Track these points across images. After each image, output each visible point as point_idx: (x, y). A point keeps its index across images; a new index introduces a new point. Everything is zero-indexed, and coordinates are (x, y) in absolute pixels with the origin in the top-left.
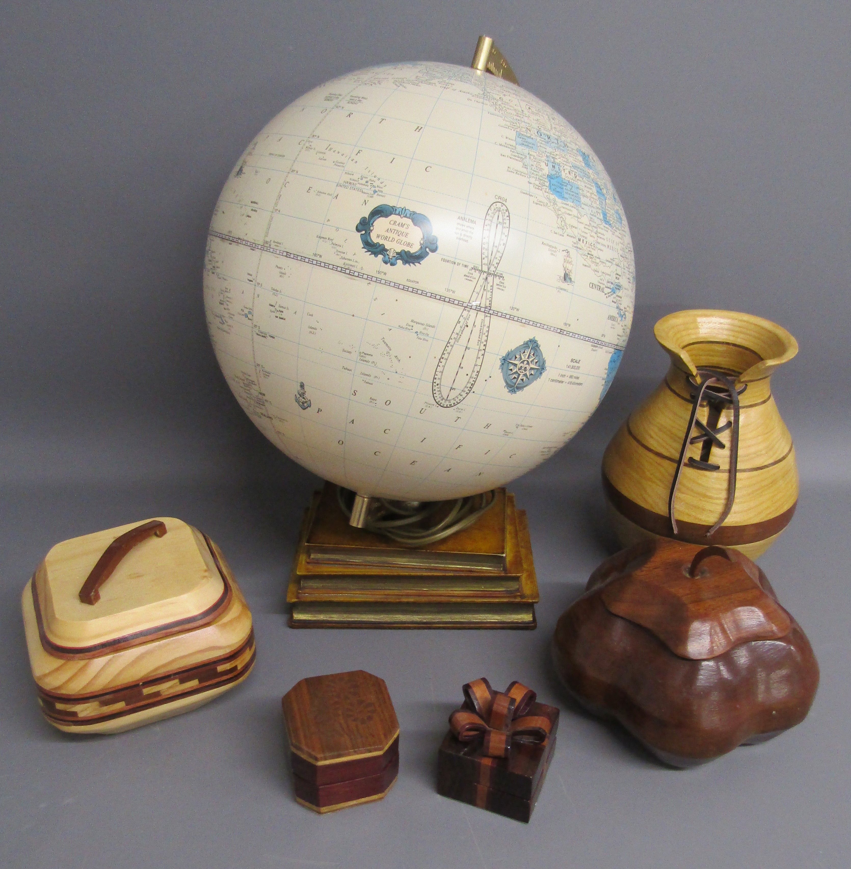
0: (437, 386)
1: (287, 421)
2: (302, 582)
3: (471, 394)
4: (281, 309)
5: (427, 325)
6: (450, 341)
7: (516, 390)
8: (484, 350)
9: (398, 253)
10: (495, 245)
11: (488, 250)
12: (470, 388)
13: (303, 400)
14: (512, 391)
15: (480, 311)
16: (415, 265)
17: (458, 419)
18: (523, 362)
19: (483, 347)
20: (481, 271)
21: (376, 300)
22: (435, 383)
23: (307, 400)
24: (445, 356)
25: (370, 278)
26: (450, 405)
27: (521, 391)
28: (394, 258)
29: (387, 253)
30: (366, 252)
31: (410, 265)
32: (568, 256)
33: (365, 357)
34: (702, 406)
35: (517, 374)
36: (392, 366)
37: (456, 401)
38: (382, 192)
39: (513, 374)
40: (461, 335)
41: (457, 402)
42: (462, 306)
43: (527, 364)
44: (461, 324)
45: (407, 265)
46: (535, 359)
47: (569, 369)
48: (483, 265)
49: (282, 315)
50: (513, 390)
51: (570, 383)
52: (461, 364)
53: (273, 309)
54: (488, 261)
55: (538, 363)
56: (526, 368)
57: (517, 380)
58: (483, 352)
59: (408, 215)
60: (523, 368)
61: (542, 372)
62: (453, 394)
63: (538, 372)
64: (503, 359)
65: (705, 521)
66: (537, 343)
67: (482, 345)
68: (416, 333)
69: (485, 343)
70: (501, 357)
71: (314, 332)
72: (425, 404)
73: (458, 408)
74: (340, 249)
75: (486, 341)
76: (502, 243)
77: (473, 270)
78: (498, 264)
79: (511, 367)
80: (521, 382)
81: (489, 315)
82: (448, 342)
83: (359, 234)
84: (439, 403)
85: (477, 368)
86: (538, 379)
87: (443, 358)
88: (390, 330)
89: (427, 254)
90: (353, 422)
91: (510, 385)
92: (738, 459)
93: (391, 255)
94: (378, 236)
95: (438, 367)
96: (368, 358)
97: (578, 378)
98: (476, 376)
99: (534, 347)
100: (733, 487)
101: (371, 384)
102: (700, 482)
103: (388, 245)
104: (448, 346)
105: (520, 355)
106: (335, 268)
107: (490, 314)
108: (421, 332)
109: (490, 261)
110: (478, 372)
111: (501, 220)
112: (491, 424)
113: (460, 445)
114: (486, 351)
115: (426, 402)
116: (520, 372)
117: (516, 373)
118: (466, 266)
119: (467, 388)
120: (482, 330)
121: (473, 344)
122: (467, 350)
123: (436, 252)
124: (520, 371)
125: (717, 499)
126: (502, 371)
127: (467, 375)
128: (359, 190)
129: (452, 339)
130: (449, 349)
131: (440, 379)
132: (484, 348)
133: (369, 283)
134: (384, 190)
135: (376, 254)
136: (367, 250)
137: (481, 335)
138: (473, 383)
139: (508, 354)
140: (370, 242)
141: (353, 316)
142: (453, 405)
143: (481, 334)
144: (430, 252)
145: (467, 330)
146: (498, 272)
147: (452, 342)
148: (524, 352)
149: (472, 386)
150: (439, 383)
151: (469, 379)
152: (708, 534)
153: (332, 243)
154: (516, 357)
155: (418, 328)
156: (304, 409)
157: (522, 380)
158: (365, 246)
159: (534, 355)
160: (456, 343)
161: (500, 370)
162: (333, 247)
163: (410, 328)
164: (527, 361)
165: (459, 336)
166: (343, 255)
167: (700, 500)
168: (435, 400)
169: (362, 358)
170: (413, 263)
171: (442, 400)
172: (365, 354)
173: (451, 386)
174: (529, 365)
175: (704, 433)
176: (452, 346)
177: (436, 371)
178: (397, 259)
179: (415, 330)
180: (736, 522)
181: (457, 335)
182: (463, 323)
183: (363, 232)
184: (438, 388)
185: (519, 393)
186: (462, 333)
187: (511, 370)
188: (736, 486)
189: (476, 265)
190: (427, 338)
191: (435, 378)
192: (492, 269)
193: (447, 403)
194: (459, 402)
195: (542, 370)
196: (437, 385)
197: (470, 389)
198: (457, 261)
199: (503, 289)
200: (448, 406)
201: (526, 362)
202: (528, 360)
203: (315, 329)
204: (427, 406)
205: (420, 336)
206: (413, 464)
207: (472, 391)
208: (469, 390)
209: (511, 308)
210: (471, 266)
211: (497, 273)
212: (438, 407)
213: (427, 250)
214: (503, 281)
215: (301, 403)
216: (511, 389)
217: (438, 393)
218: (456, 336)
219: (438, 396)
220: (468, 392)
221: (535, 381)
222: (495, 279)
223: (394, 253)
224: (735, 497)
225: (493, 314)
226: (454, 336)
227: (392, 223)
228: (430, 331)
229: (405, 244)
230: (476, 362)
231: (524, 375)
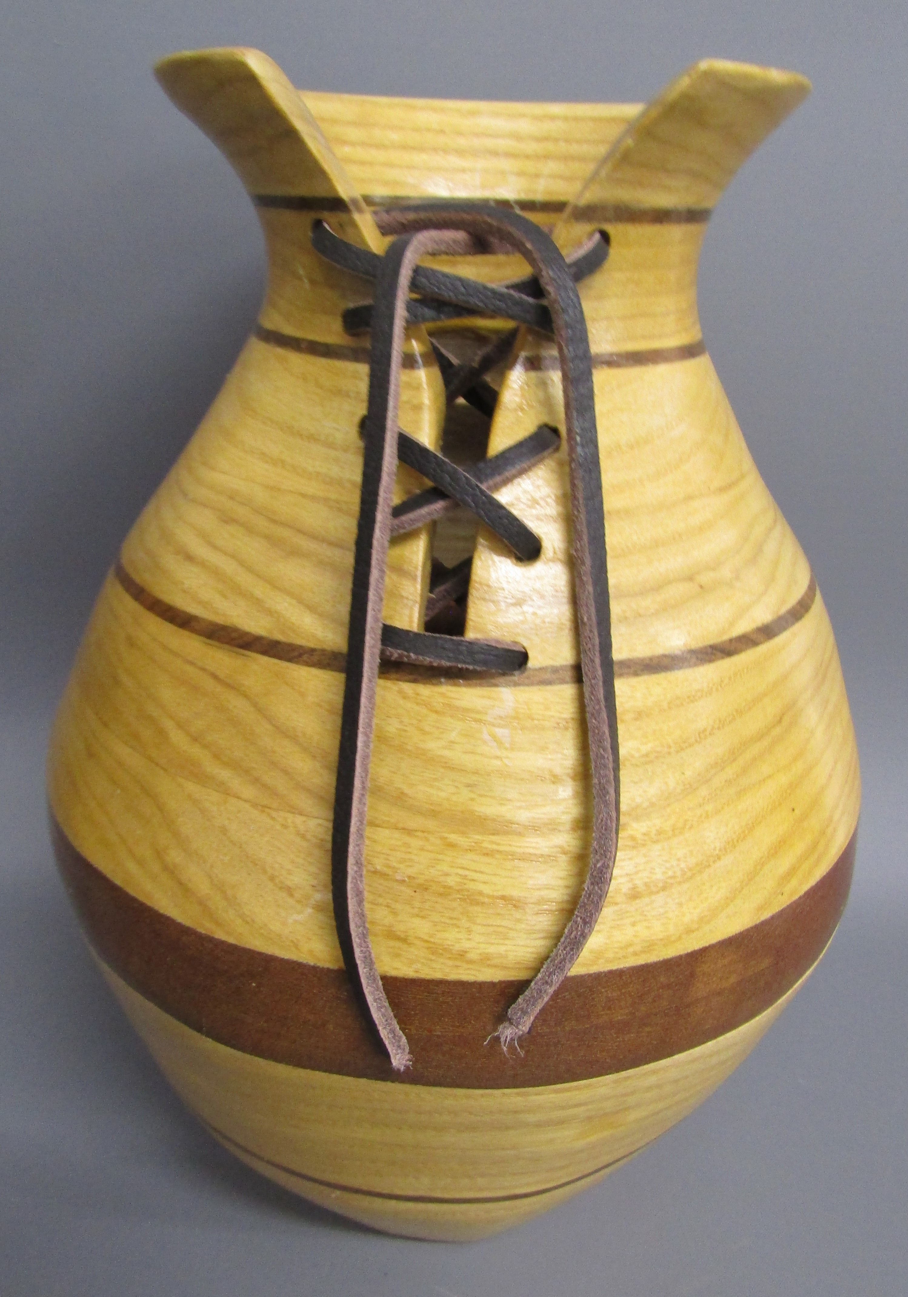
34: (409, 362)
65: (486, 960)
92: (616, 608)
100: (609, 755)
102: (433, 746)
125: (535, 828)
152: (507, 1032)
167: (452, 846)
175: (429, 483)
180: (650, 946)
188: (622, 752)
224: (623, 807)
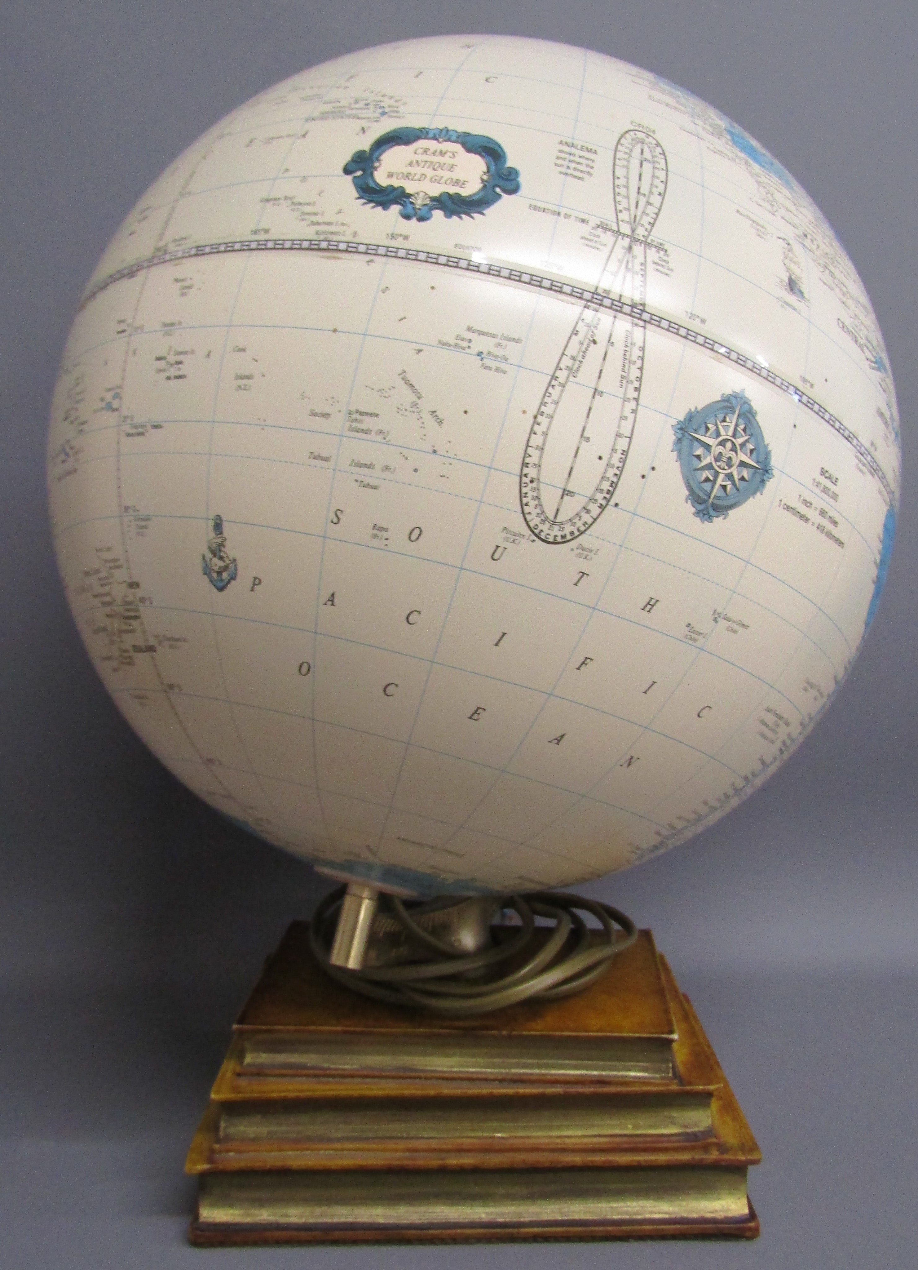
0: (530, 485)
1: (185, 640)
2: (223, 1124)
3: (610, 509)
4: (179, 358)
5: (505, 338)
6: (558, 373)
7: (712, 512)
8: (636, 400)
9: (433, 199)
10: (642, 191)
11: (628, 197)
12: (608, 493)
13: (220, 563)
14: (704, 514)
15: (621, 312)
16: (472, 217)
17: (582, 577)
18: (722, 443)
19: (632, 394)
20: (618, 233)
21: (388, 292)
22: (526, 476)
23: (228, 562)
24: (548, 410)
25: (372, 251)
26: (563, 537)
27: (723, 516)
28: (426, 208)
29: (411, 200)
30: (365, 204)
31: (461, 218)
32: (790, 250)
33: (361, 422)
35: (712, 471)
36: (424, 438)
37: (577, 526)
38: (397, 112)
39: (703, 468)
40: (581, 362)
41: (578, 530)
42: (581, 298)
43: (731, 450)
44: (581, 337)
45: (455, 218)
46: (747, 441)
47: (817, 491)
48: (620, 223)
49: (179, 369)
50: (705, 512)
51: (820, 528)
52: (584, 428)
53: (162, 364)
54: (630, 215)
55: (754, 453)
56: (730, 458)
57: (713, 487)
58: (633, 405)
59: (454, 138)
60: (724, 459)
61: (765, 478)
62: (570, 507)
63: (758, 478)
64: (679, 426)
66: (750, 405)
67: (631, 388)
68: (478, 355)
69: (637, 384)
70: (674, 422)
71: (246, 385)
72: (504, 535)
73: (581, 547)
74: (307, 209)
75: (640, 379)
76: (655, 191)
77: (600, 230)
78: (652, 225)
79: (699, 451)
80: (722, 494)
81: (641, 323)
82: (554, 377)
83: (349, 178)
84: (537, 531)
85: (622, 444)
86: (758, 493)
87: (543, 412)
88: (420, 350)
89: (499, 196)
90: (332, 599)
91: (699, 497)
93: (419, 202)
94: (390, 175)
95: (533, 436)
96: (367, 423)
97: (835, 523)
98: (620, 462)
99: (744, 413)
101: (375, 488)
103: (410, 188)
104: (553, 386)
105: (716, 425)
106: (296, 246)
107: (645, 321)
108: (489, 353)
109: (635, 217)
110: (625, 453)
111: (647, 155)
112: (657, 601)
113: (587, 658)
114: (640, 402)
115: (505, 529)
116: (719, 466)
117: (709, 467)
118: (583, 221)
119: (602, 491)
120: (628, 354)
121: (610, 382)
122: (597, 397)
123: (519, 194)
124: (718, 464)
126: (679, 458)
127: (600, 458)
128: (349, 116)
129: (561, 369)
130: (555, 392)
131: (538, 466)
132: (635, 394)
133: (371, 261)
134: (402, 109)
135: (385, 205)
136: (365, 201)
137: (627, 365)
138: (615, 480)
139: (690, 417)
140: (374, 186)
141: (335, 331)
142: (569, 537)
143: (627, 361)
144: (503, 194)
145: (596, 352)
146: (652, 238)
147: (562, 375)
148: (724, 420)
149: (611, 489)
150: (534, 476)
151: (606, 470)
153: (294, 204)
154: (707, 429)
155: (481, 344)
156: (221, 589)
157: (724, 487)
158: (363, 195)
159: (744, 430)
160: (571, 378)
161: (675, 454)
162: (292, 210)
163: (465, 344)
164: (733, 442)
165: (578, 362)
166: (314, 219)
168: (527, 523)
169: (354, 425)
170: (468, 214)
171: (543, 522)
172: (361, 414)
173: (562, 486)
174: (737, 454)
176: (563, 386)
177: (527, 446)
178: (432, 208)
179: (475, 349)
181: (572, 361)
182: (585, 337)
183: (359, 173)
184: (534, 489)
185: (718, 521)
186: (584, 357)
187: (698, 457)
189: (606, 222)
190: (503, 366)
191: (525, 465)
192: (641, 232)
193: (556, 531)
194: (582, 528)
195: (764, 475)
196: (532, 481)
197: (608, 496)
198: (563, 211)
199: (668, 272)
200: (559, 539)
201: (729, 445)
202: (733, 440)
203: (249, 377)
204: (506, 540)
205: (487, 362)
206: (475, 717)
207: (612, 502)
208: (605, 498)
209: (689, 315)
210: (594, 221)
211: (652, 241)
212: (533, 541)
213: (498, 190)
214: (665, 258)
215: (215, 575)
216: (701, 507)
217: (533, 503)
218: (570, 363)
219: (535, 512)
220: (604, 503)
221: (751, 499)
222: (648, 250)
223: (426, 199)
225: (650, 322)
226: (566, 362)
227: (420, 151)
228: (511, 350)
229: (448, 182)
230: (619, 426)
231: (727, 475)
